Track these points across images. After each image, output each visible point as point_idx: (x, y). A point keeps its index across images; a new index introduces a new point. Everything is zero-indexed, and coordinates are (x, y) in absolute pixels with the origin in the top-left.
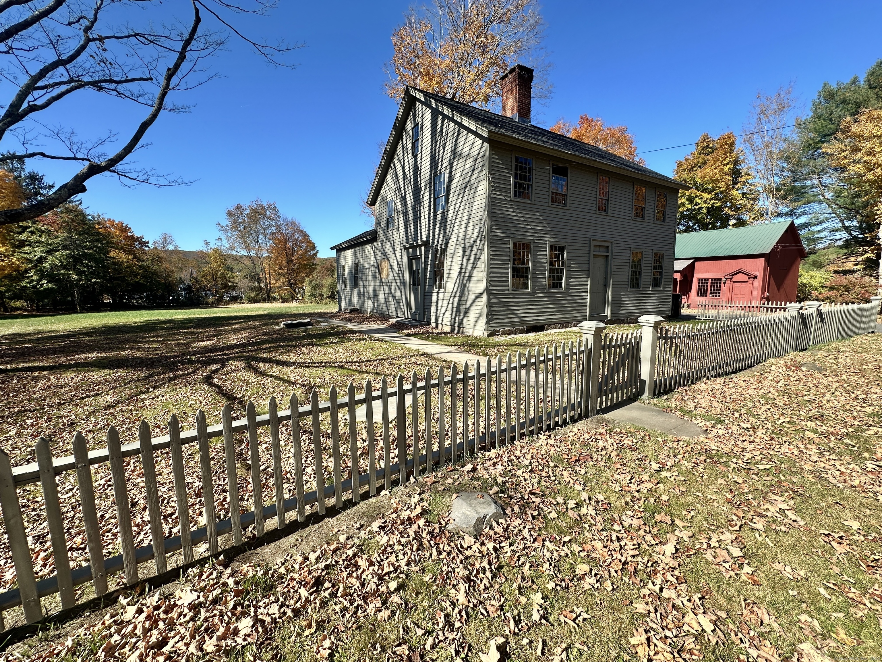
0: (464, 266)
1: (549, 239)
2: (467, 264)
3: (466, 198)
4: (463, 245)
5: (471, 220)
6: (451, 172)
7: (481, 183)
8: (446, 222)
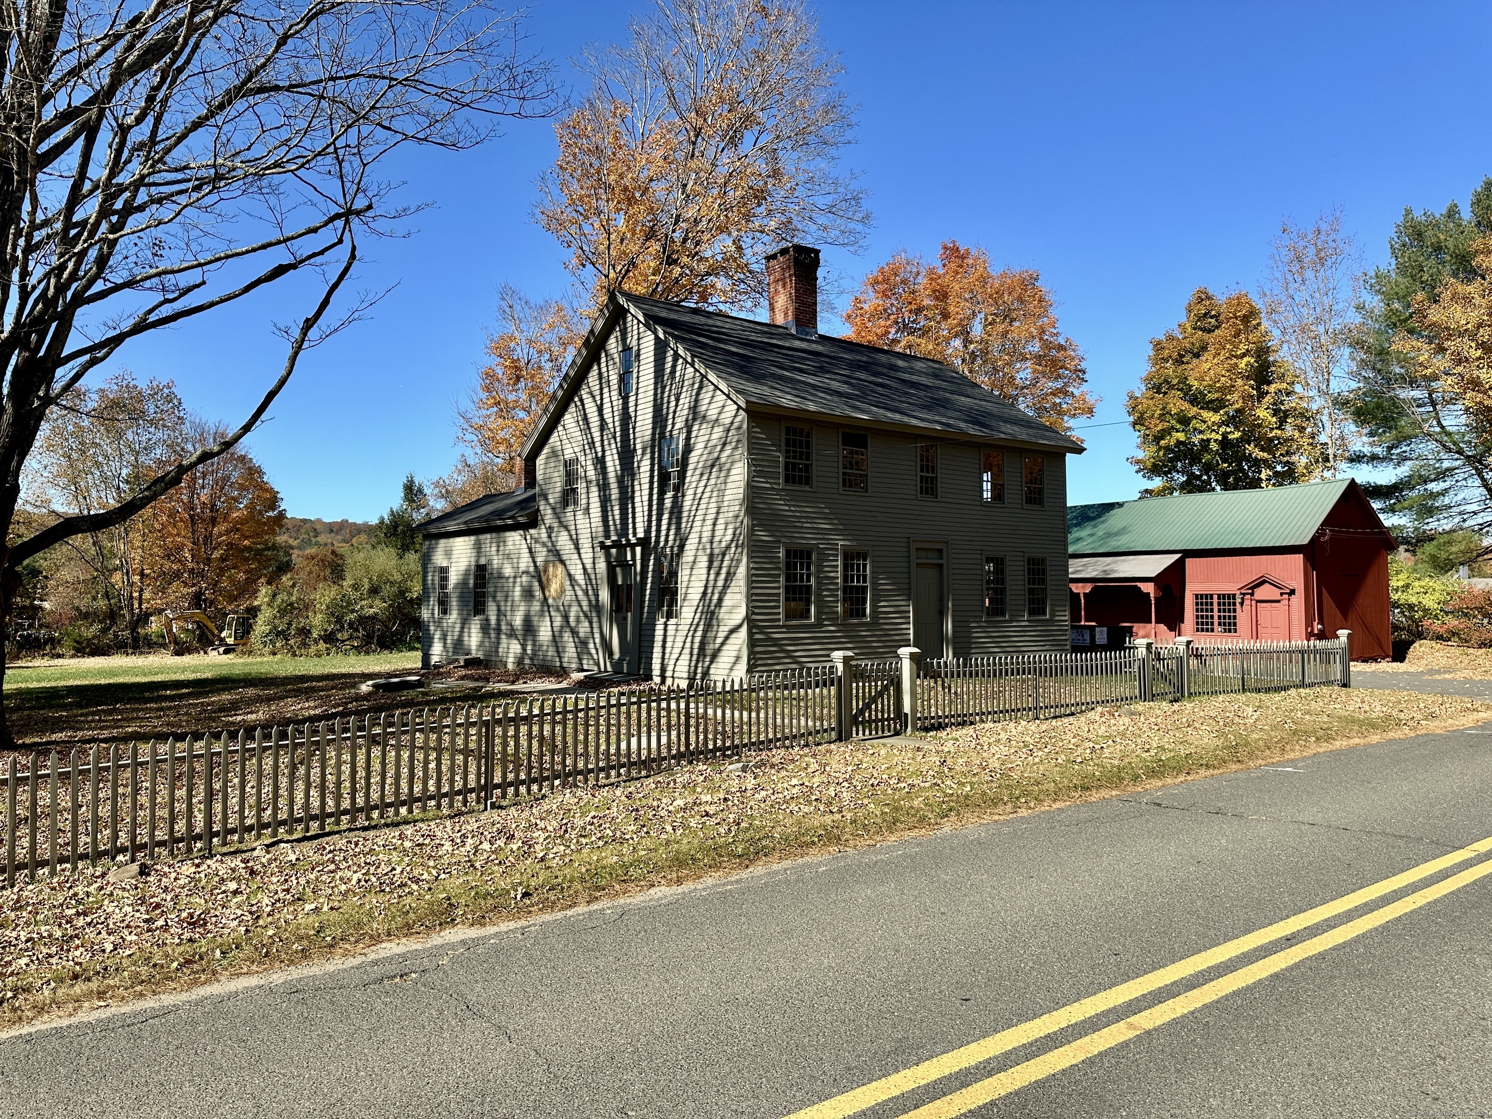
0: (711, 583)
1: (840, 543)
2: (716, 580)
3: (712, 482)
4: (708, 551)
5: (721, 516)
6: (688, 438)
7: (736, 465)
8: (680, 512)
